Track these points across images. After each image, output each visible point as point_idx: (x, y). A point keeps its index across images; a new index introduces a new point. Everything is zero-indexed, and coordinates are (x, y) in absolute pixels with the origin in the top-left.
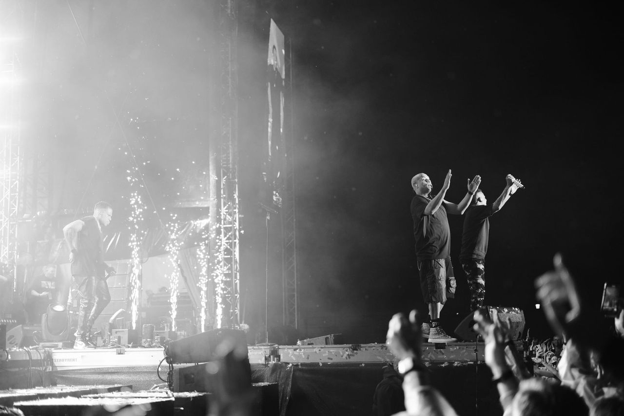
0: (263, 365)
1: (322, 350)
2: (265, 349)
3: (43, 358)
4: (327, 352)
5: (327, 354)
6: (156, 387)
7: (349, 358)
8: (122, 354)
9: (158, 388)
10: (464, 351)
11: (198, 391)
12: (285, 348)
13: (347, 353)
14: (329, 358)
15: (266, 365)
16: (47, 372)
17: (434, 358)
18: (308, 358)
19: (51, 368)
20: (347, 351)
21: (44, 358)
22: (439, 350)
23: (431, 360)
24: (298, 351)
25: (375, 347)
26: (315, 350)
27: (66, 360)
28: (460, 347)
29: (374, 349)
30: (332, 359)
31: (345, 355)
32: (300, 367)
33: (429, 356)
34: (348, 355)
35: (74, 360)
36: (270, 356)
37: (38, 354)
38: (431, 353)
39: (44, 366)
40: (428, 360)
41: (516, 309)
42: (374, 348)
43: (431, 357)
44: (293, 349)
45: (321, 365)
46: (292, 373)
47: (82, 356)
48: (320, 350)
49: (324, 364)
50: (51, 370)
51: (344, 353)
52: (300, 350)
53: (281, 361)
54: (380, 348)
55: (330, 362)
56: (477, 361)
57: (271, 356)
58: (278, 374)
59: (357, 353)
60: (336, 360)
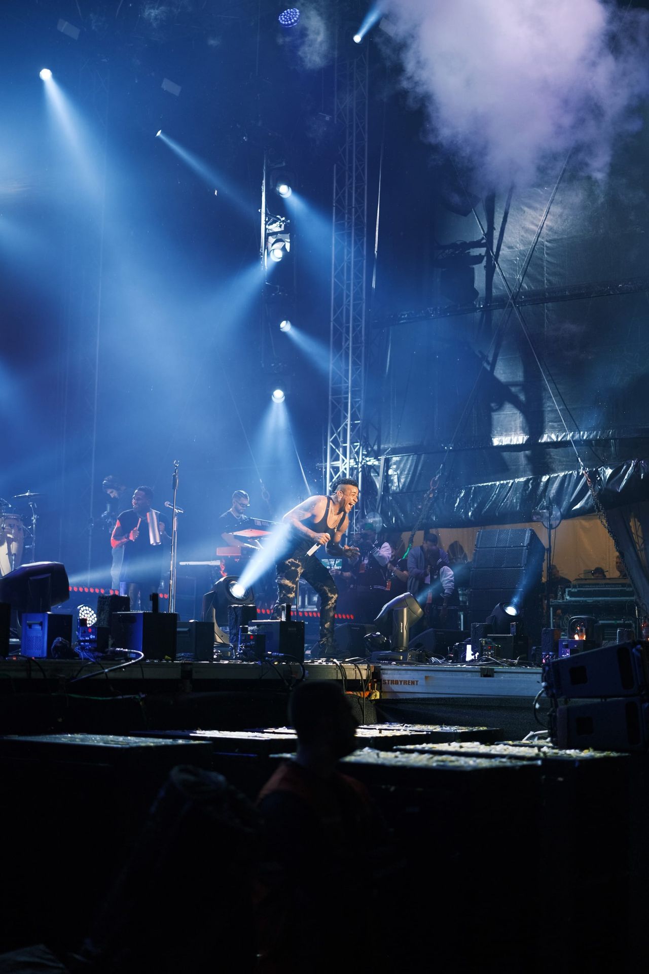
3: (364, 678)
6: (533, 737)
8: (489, 676)
9: (536, 738)
11: (595, 749)
16: (371, 701)
19: (378, 694)
21: (368, 677)
27: (401, 682)
35: (413, 683)
37: (358, 671)
39: (367, 690)
47: (426, 677)
50: (378, 697)
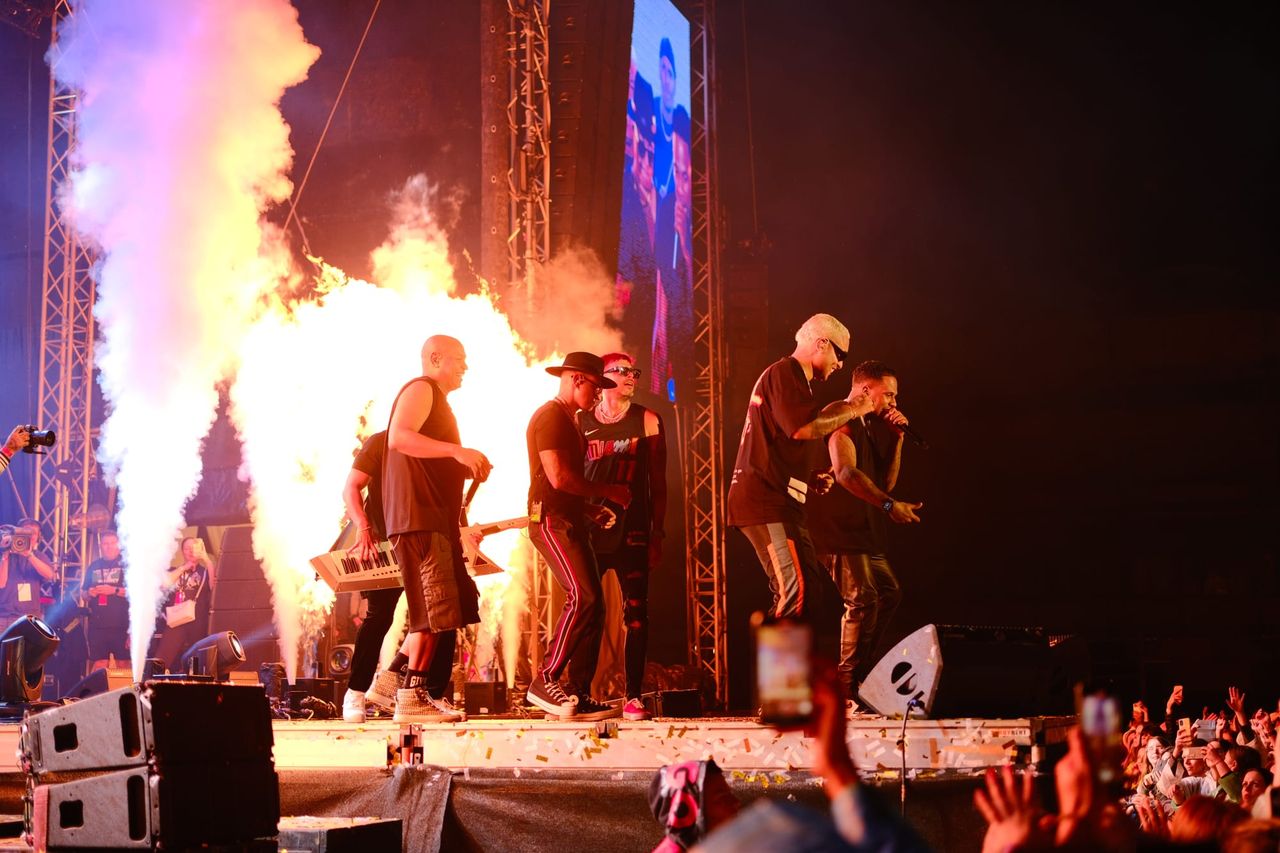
0: (382, 771)
1: (524, 735)
2: (389, 730)
4: (535, 742)
5: (535, 747)
7: (589, 757)
10: (877, 743)
12: (435, 730)
13: (584, 744)
14: (540, 758)
15: (388, 773)
18: (488, 757)
20: (583, 738)
23: (791, 768)
24: (466, 737)
25: (652, 729)
26: (506, 735)
28: (869, 732)
29: (652, 736)
30: (545, 759)
31: (579, 751)
32: (467, 778)
33: (786, 757)
34: (586, 750)
36: (399, 750)
40: (785, 765)
42: (651, 732)
43: (791, 757)
44: (453, 734)
45: (518, 773)
46: (447, 794)
48: (519, 737)
49: (528, 774)
51: (576, 745)
52: (473, 735)
53: (425, 761)
54: (667, 732)
55: (538, 766)
56: (906, 771)
57: (404, 750)
58: (415, 794)
59: (606, 746)
60: (557, 762)
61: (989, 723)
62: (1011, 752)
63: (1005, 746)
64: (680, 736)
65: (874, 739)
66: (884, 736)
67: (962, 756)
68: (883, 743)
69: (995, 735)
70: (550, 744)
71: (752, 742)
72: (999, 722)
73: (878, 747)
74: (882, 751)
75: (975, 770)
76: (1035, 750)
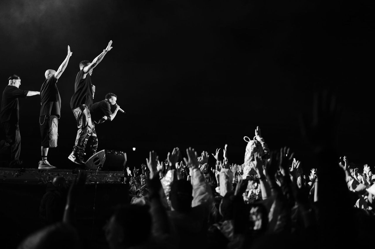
1: (1, 171)
4: (3, 172)
5: (3, 174)
7: (18, 177)
10: (90, 175)
13: (16, 174)
14: (4, 176)
17: (71, 179)
20: (16, 172)
22: (74, 174)
23: (69, 180)
28: (88, 173)
29: (34, 172)
30: (6, 177)
33: (68, 178)
34: (17, 175)
38: (69, 176)
40: (67, 180)
41: (122, 152)
43: (69, 178)
49: (2, 181)
51: (14, 174)
55: (4, 179)
56: (97, 182)
59: (22, 174)
60: (9, 178)
61: (115, 172)
62: (120, 178)
63: (119, 177)
64: (42, 172)
65: (89, 175)
66: (91, 174)
67: (109, 179)
68: (91, 176)
69: (117, 174)
70: (7, 173)
71: (60, 174)
72: (118, 172)
73: (90, 176)
74: (91, 177)
75: (112, 182)
76: (125, 178)
